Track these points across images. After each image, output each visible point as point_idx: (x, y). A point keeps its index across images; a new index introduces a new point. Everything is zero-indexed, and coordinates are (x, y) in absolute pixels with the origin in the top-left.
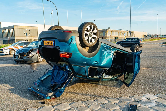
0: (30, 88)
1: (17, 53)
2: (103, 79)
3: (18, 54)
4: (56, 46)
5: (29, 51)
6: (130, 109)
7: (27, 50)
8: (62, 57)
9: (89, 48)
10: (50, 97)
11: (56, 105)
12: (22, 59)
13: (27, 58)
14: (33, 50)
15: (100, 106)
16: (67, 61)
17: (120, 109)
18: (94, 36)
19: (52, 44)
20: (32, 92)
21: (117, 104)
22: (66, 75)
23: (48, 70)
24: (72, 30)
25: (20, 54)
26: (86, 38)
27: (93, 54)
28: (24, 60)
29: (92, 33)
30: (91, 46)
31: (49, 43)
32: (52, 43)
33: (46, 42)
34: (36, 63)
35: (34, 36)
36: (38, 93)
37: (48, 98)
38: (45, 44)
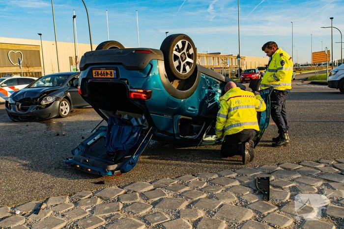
0: (68, 159)
1: (13, 100)
2: (203, 141)
3: (16, 101)
4: (121, 79)
5: (41, 95)
6: (258, 184)
7: (35, 93)
8: (134, 98)
9: (179, 82)
10: (113, 172)
11: (126, 186)
12: (27, 112)
13: (37, 109)
14: (49, 93)
15: (206, 183)
16: (142, 106)
17: (241, 185)
18: (188, 60)
19: (112, 76)
20: (74, 166)
21: (235, 179)
22: (138, 134)
23: (99, 127)
24: (151, 49)
25: (20, 101)
26: (176, 64)
27: (187, 93)
28: (29, 113)
29: (185, 55)
30: (183, 78)
31: (105, 72)
32: (111, 73)
33: (98, 72)
34: (55, 120)
35: (33, 67)
36: (87, 167)
37: (110, 173)
38: (95, 76)
